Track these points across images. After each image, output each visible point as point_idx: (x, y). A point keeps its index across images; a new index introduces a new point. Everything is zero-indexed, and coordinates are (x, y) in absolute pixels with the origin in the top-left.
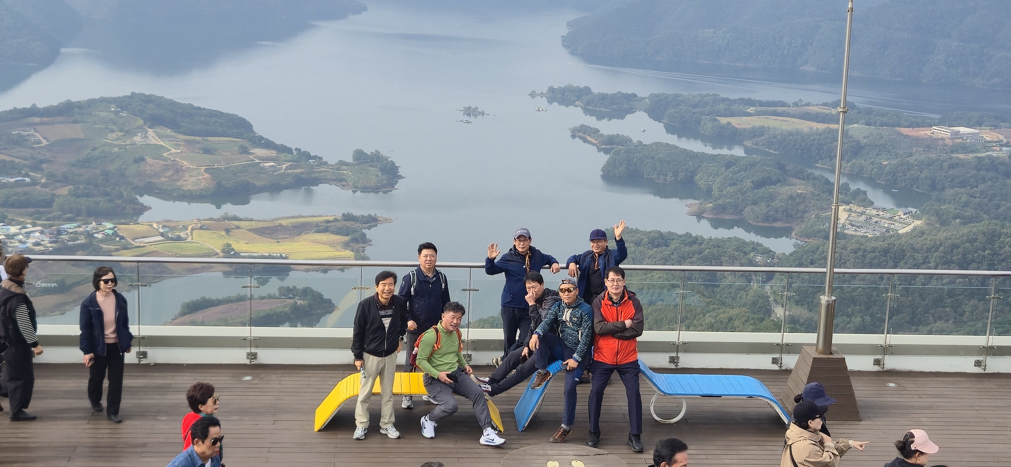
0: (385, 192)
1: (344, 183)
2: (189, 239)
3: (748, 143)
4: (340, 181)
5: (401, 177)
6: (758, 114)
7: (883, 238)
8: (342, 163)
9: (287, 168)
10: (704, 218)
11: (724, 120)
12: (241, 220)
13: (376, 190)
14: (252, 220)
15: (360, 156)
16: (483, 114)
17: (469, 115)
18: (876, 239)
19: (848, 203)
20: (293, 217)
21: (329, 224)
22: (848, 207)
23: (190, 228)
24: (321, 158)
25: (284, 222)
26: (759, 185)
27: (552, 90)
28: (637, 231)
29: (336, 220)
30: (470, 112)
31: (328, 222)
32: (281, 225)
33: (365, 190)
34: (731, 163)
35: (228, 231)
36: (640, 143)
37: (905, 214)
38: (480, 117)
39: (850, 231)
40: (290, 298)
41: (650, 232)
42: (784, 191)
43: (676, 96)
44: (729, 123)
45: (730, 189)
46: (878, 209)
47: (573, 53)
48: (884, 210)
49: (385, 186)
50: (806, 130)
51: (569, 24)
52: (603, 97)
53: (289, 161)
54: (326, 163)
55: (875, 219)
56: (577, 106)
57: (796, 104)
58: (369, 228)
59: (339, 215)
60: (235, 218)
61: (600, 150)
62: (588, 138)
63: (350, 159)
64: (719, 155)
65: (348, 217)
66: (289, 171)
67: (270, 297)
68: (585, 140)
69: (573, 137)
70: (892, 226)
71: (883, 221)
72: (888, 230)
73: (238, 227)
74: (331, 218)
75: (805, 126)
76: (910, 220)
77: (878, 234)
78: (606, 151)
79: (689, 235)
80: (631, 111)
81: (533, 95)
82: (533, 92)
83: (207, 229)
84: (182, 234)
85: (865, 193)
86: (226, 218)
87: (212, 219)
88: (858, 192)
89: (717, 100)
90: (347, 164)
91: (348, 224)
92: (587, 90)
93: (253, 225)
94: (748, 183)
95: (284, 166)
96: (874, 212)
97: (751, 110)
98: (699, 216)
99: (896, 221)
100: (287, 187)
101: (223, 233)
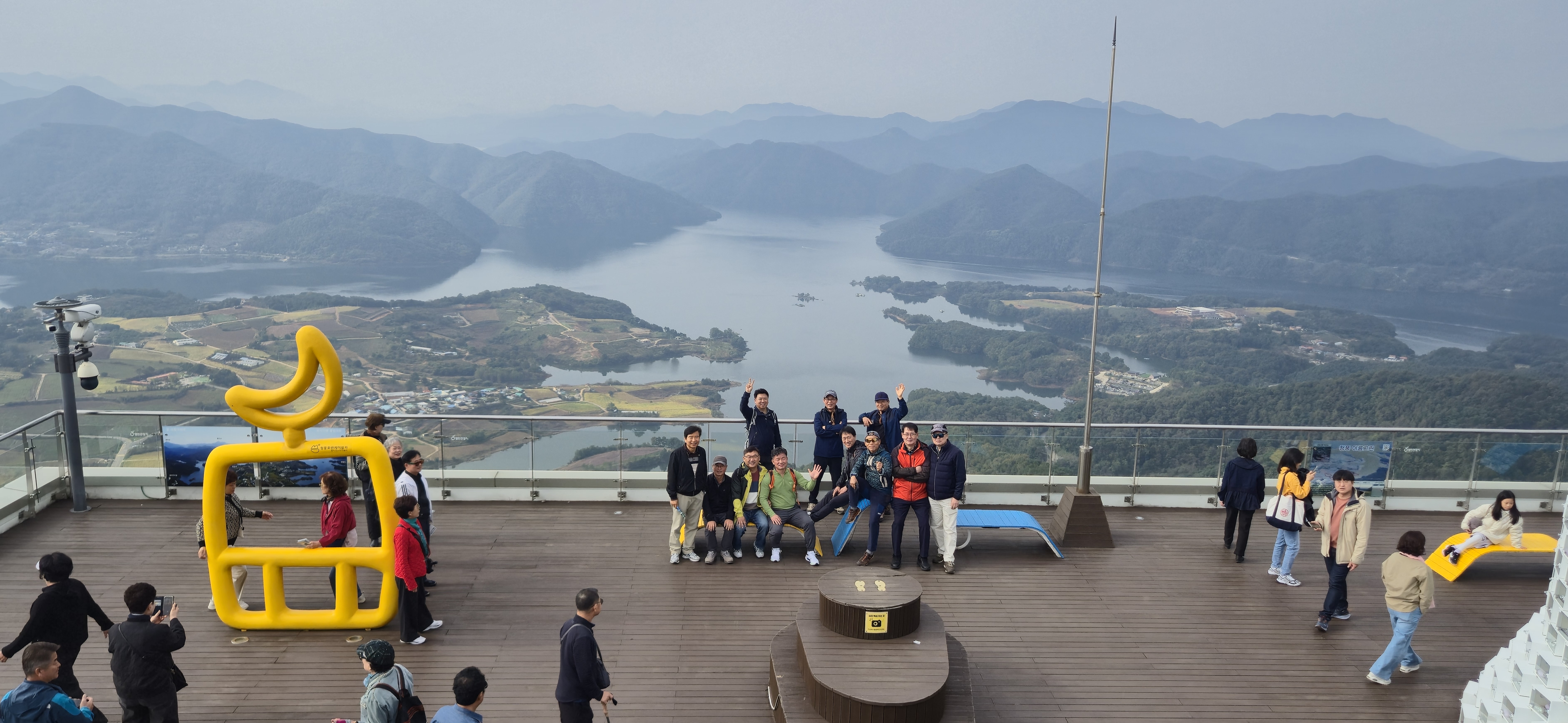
0: (736, 362)
1: (703, 355)
2: (581, 400)
3: (1027, 321)
4: (700, 353)
5: (748, 350)
6: (1034, 297)
7: (1138, 397)
8: (702, 339)
9: (658, 344)
10: (991, 381)
11: (1007, 303)
12: (622, 384)
13: (728, 360)
14: (631, 385)
15: (715, 333)
16: (813, 299)
17: (802, 300)
18: (1131, 398)
19: (1108, 369)
20: (663, 382)
21: (692, 388)
22: (1108, 372)
23: (582, 391)
24: (685, 335)
25: (655, 386)
26: (1035, 355)
27: (868, 279)
28: (937, 392)
29: (697, 384)
30: (802, 297)
31: (691, 386)
32: (653, 389)
33: (720, 360)
34: (1013, 336)
35: (611, 393)
36: (939, 321)
37: (1155, 378)
38: (811, 301)
39: (1110, 391)
40: (661, 446)
41: (948, 393)
42: (1057, 359)
43: (969, 283)
44: (1011, 305)
45: (1013, 358)
46: (1133, 374)
47: (885, 250)
48: (1138, 374)
49: (735, 357)
50: (1073, 310)
51: (882, 227)
52: (910, 285)
53: (659, 338)
54: (689, 339)
55: (1130, 382)
56: (888, 292)
57: (1065, 290)
58: (723, 391)
59: (699, 380)
60: (617, 383)
61: (907, 327)
62: (898, 318)
63: (708, 336)
64: (1003, 331)
65: (706, 382)
66: (660, 346)
67: (645, 445)
68: (895, 320)
69: (886, 317)
70: (1145, 388)
71: (1137, 383)
72: (1141, 390)
73: (620, 391)
74: (693, 383)
75: (1073, 307)
76: (1159, 383)
77: (1133, 394)
78: (912, 328)
79: (979, 395)
80: (932, 296)
81: (853, 284)
82: (854, 281)
83: (595, 392)
84: (576, 396)
85: (1122, 361)
86: (610, 383)
87: (599, 384)
88: (1117, 359)
89: (1001, 286)
90: (706, 340)
91: (707, 387)
92: (897, 279)
93: (632, 388)
94: (1027, 353)
95: (656, 342)
96: (1130, 376)
97: (1029, 294)
98: (988, 379)
99: (1147, 383)
100: (658, 359)
101: (608, 395)
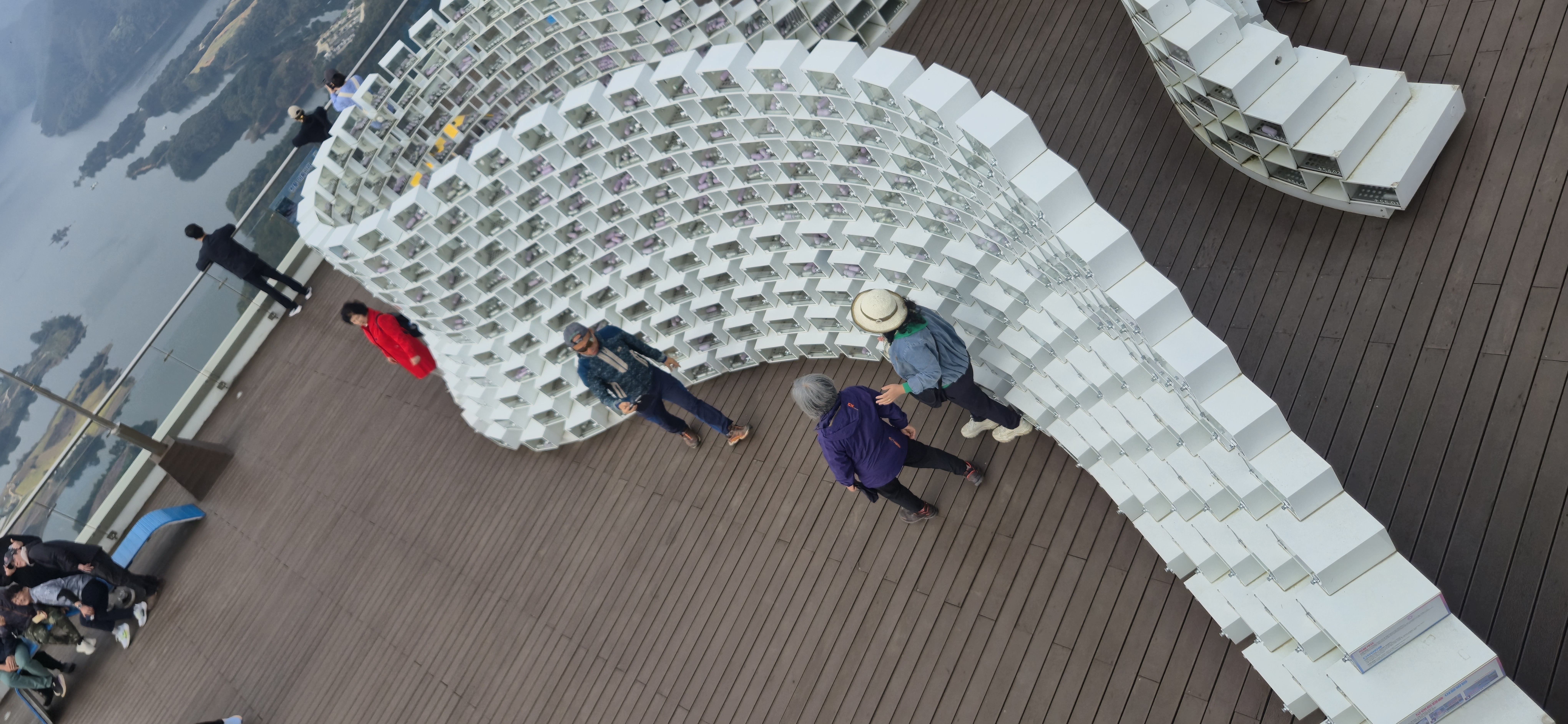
0: (84, 336)
1: (53, 362)
2: (21, 498)
4: (49, 363)
6: (208, 44)
8: (35, 354)
10: (264, 134)
11: (196, 70)
12: (30, 453)
13: (76, 342)
14: (37, 445)
16: (66, 229)
17: (61, 239)
18: (355, 39)
19: (317, 38)
20: (57, 413)
22: (321, 40)
25: (56, 422)
27: (82, 169)
29: (82, 384)
30: (58, 237)
32: (57, 426)
33: (70, 349)
34: (233, 88)
35: (34, 466)
36: (173, 137)
37: (351, 8)
43: (152, 88)
44: (202, 69)
45: (255, 102)
46: (335, 22)
47: (62, 133)
48: (339, 19)
49: (78, 333)
50: (243, 23)
51: (35, 120)
52: (115, 137)
53: (4, 391)
54: (26, 366)
55: (342, 29)
56: (110, 160)
57: (219, 15)
58: (106, 363)
59: (78, 379)
61: (159, 167)
62: (144, 169)
63: (36, 346)
64: (222, 92)
65: (85, 374)
66: (14, 395)
68: (144, 172)
69: (134, 178)
70: (354, 23)
71: (346, 25)
72: (354, 27)
73: (36, 457)
74: (78, 386)
75: (240, 21)
76: (357, 9)
77: (353, 35)
78: (163, 163)
79: (269, 153)
80: (142, 126)
81: (77, 184)
85: (318, 21)
86: (21, 463)
87: (14, 474)
88: (314, 24)
89: (176, 63)
90: (38, 351)
91: (92, 376)
92: (101, 144)
95: (6, 396)
96: (336, 26)
97: (201, 47)
